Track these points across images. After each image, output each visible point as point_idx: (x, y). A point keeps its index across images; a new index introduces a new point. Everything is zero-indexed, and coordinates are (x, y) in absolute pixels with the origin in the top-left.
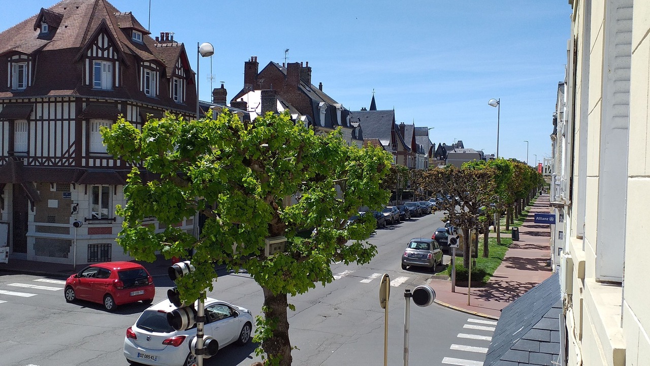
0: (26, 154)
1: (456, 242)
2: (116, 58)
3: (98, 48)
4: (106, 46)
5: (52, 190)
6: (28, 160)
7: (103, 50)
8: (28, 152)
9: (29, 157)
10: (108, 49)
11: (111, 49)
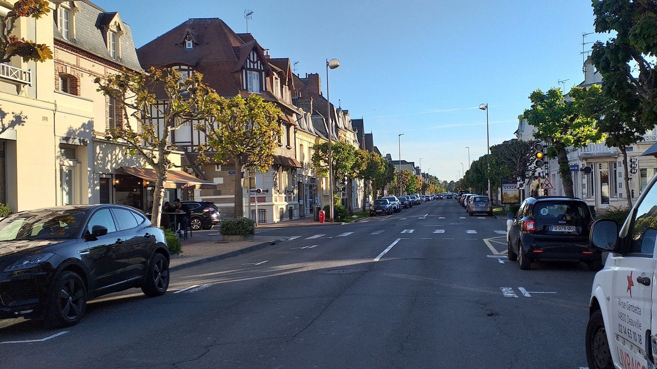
0: (190, 144)
1: (523, 186)
2: (262, 69)
3: (250, 61)
4: (255, 60)
5: (216, 170)
6: (192, 148)
7: (254, 63)
8: (192, 142)
9: (192, 146)
10: (257, 62)
11: (259, 62)
